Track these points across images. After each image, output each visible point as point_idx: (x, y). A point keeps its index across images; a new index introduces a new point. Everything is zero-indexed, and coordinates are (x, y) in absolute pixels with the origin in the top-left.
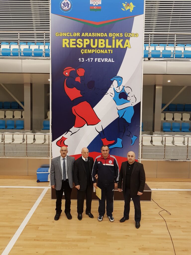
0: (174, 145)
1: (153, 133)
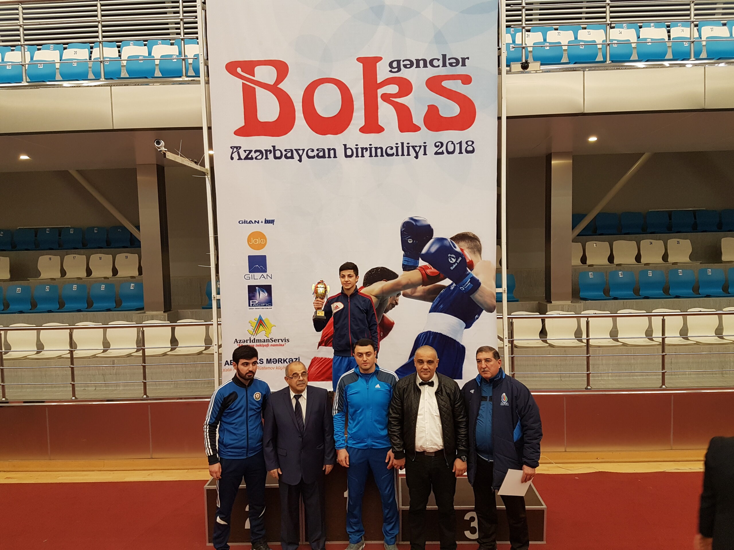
0: (618, 341)
1: (548, 305)
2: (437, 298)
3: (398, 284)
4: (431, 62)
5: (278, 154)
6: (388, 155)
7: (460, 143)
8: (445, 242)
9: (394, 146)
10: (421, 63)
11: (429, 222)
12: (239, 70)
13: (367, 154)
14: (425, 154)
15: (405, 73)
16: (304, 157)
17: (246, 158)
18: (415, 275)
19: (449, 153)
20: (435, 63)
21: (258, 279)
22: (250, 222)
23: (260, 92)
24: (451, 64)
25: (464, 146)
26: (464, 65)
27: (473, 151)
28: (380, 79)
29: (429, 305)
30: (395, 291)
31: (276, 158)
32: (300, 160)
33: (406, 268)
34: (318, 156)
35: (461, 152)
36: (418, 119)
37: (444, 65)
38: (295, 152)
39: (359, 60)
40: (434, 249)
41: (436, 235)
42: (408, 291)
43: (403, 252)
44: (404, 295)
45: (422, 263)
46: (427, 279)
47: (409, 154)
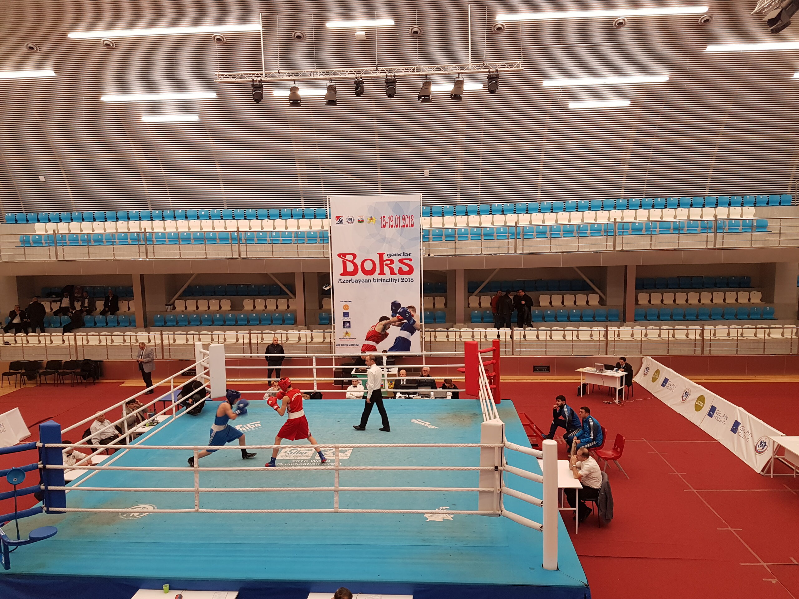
2: (402, 326)
3: (390, 322)
4: (400, 255)
5: (353, 281)
6: (387, 282)
7: (409, 279)
8: (405, 309)
9: (389, 279)
10: (397, 255)
11: (400, 302)
12: (341, 256)
13: (380, 281)
14: (398, 281)
15: (392, 258)
16: (361, 282)
17: (343, 282)
18: (395, 319)
19: (405, 281)
20: (401, 255)
21: (346, 319)
22: (344, 302)
23: (348, 263)
24: (406, 255)
25: (410, 279)
26: (410, 255)
27: (413, 281)
28: (384, 259)
29: (400, 328)
30: (389, 324)
31: (352, 282)
32: (360, 283)
33: (392, 316)
34: (365, 282)
35: (409, 281)
36: (396, 271)
37: (404, 255)
38: (358, 281)
39: (378, 253)
40: (401, 311)
41: (402, 306)
42: (393, 324)
43: (391, 312)
44: (392, 325)
45: (397, 315)
46: (399, 320)
47: (393, 282)
